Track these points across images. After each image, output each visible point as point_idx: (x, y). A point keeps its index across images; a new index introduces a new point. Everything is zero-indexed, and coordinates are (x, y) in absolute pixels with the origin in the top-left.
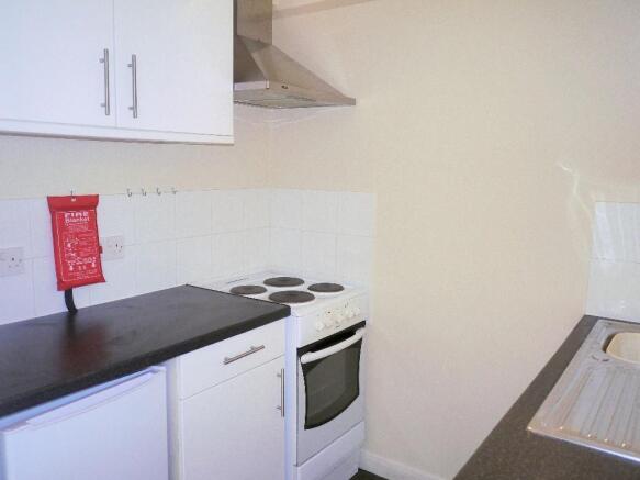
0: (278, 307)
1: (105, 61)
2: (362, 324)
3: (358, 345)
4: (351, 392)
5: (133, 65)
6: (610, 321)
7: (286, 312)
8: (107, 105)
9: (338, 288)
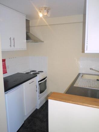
0: (35, 75)
1: (10, 39)
2: (46, 77)
3: (46, 80)
4: (45, 88)
5: (14, 39)
6: (82, 74)
7: (37, 76)
8: (11, 46)
9: (43, 72)
